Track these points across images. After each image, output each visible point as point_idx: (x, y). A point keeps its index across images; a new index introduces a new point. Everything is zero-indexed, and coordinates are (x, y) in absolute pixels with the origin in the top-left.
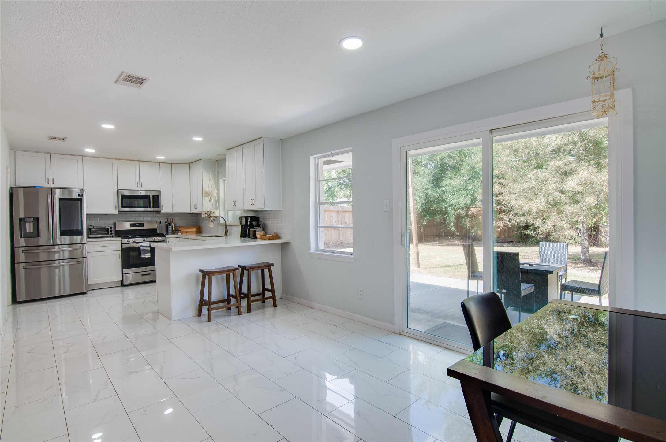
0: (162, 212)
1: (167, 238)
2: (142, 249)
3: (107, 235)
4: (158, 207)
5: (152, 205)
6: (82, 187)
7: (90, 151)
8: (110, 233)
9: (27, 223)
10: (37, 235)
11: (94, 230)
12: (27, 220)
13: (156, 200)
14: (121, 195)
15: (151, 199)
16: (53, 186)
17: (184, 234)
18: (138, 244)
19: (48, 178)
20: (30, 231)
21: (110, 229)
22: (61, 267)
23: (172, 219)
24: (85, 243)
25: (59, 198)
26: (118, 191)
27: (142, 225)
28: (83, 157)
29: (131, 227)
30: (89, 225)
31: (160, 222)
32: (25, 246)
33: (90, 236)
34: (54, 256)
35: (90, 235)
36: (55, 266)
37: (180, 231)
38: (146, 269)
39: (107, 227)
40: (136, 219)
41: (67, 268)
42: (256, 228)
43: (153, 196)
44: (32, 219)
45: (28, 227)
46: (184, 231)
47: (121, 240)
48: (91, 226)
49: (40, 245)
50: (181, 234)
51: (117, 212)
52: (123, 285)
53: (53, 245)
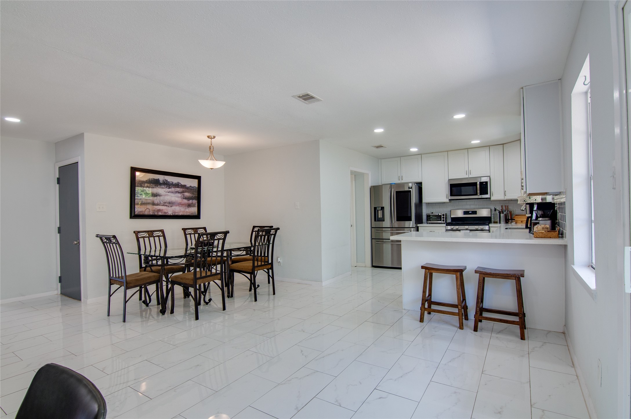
0: (493, 198)
1: (492, 227)
3: (440, 222)
4: (487, 193)
5: (479, 192)
6: (420, 181)
7: (414, 150)
8: (442, 220)
10: (383, 220)
11: (431, 217)
13: (484, 188)
14: (450, 185)
15: (478, 186)
16: (402, 182)
19: (399, 176)
20: (381, 216)
21: (442, 216)
24: (413, 228)
25: (396, 192)
26: (449, 181)
27: (475, 213)
28: (421, 155)
29: (464, 214)
30: (427, 213)
31: (495, 210)
32: (375, 227)
35: (429, 220)
39: (440, 214)
40: (471, 207)
42: (541, 219)
43: (480, 183)
45: (379, 213)
47: (446, 227)
48: (430, 213)
49: (384, 227)
50: (516, 223)
51: (448, 200)
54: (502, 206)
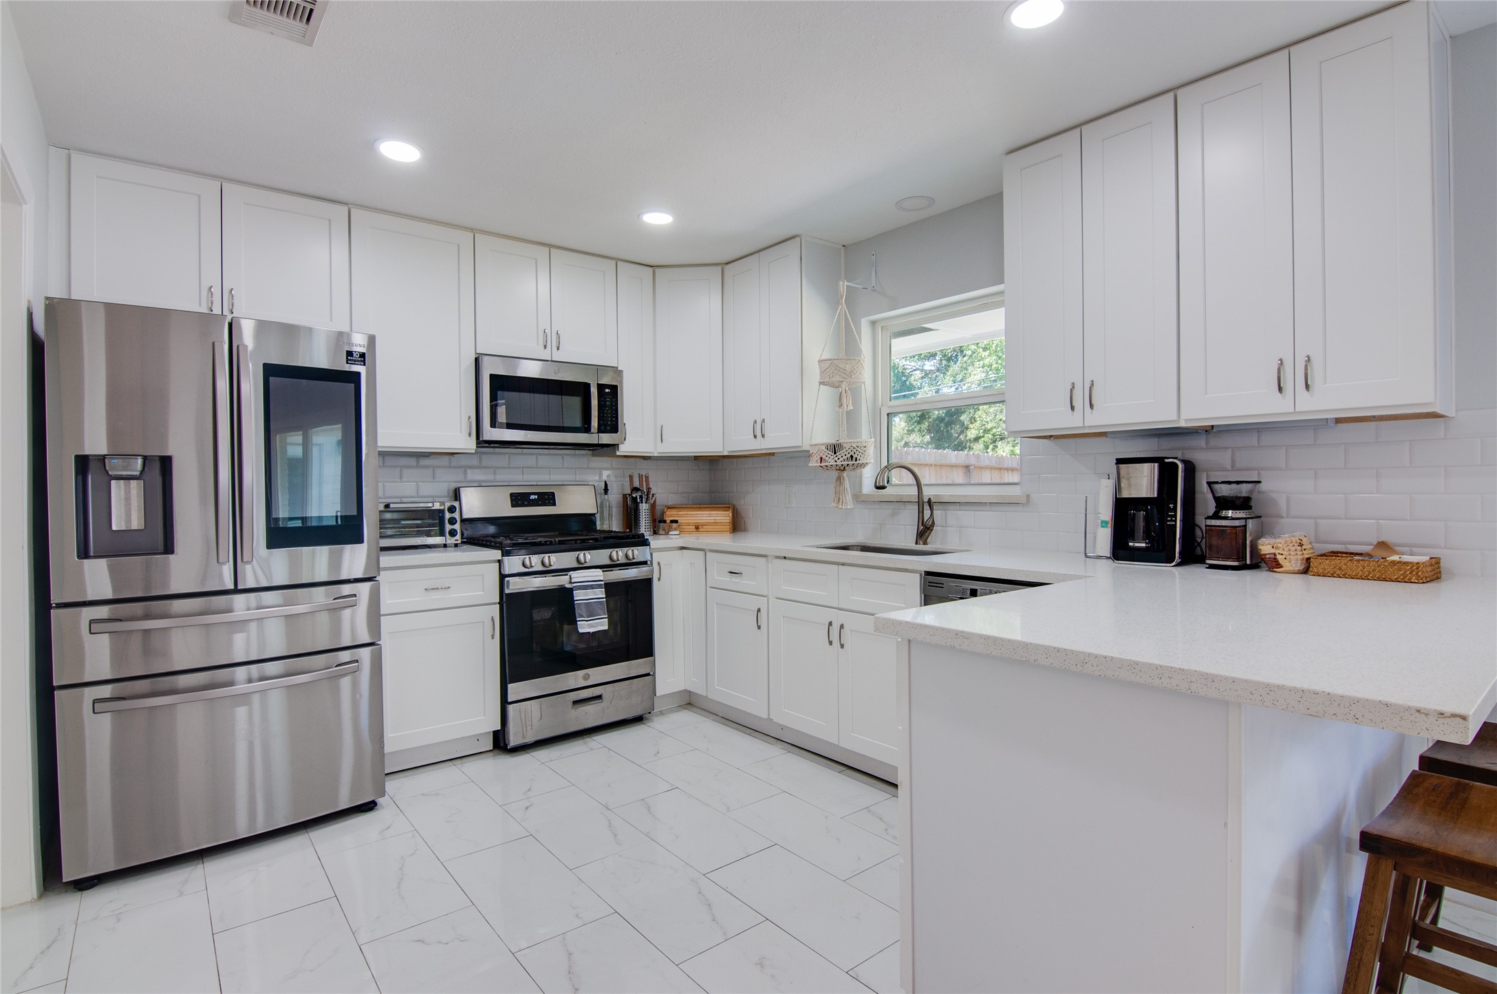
0: (624, 449)
1: (659, 549)
2: (579, 595)
3: (440, 540)
4: (615, 429)
5: (595, 423)
8: (447, 531)
9: (113, 482)
10: (161, 548)
11: (388, 517)
12: (114, 466)
13: (608, 404)
14: (492, 376)
15: (594, 399)
17: (690, 532)
18: (562, 580)
20: (129, 520)
21: (448, 515)
22: (256, 698)
23: (647, 478)
24: (369, 578)
26: (477, 360)
27: (547, 498)
29: (513, 506)
31: (606, 490)
32: (109, 596)
34: (230, 643)
37: (676, 522)
38: (586, 677)
39: (437, 506)
41: (276, 700)
43: (598, 386)
44: (140, 461)
45: (119, 501)
46: (688, 524)
47: (499, 561)
49: (174, 589)
50: (680, 533)
51: (474, 446)
52: (506, 745)
53: (236, 591)
54: (631, 477)
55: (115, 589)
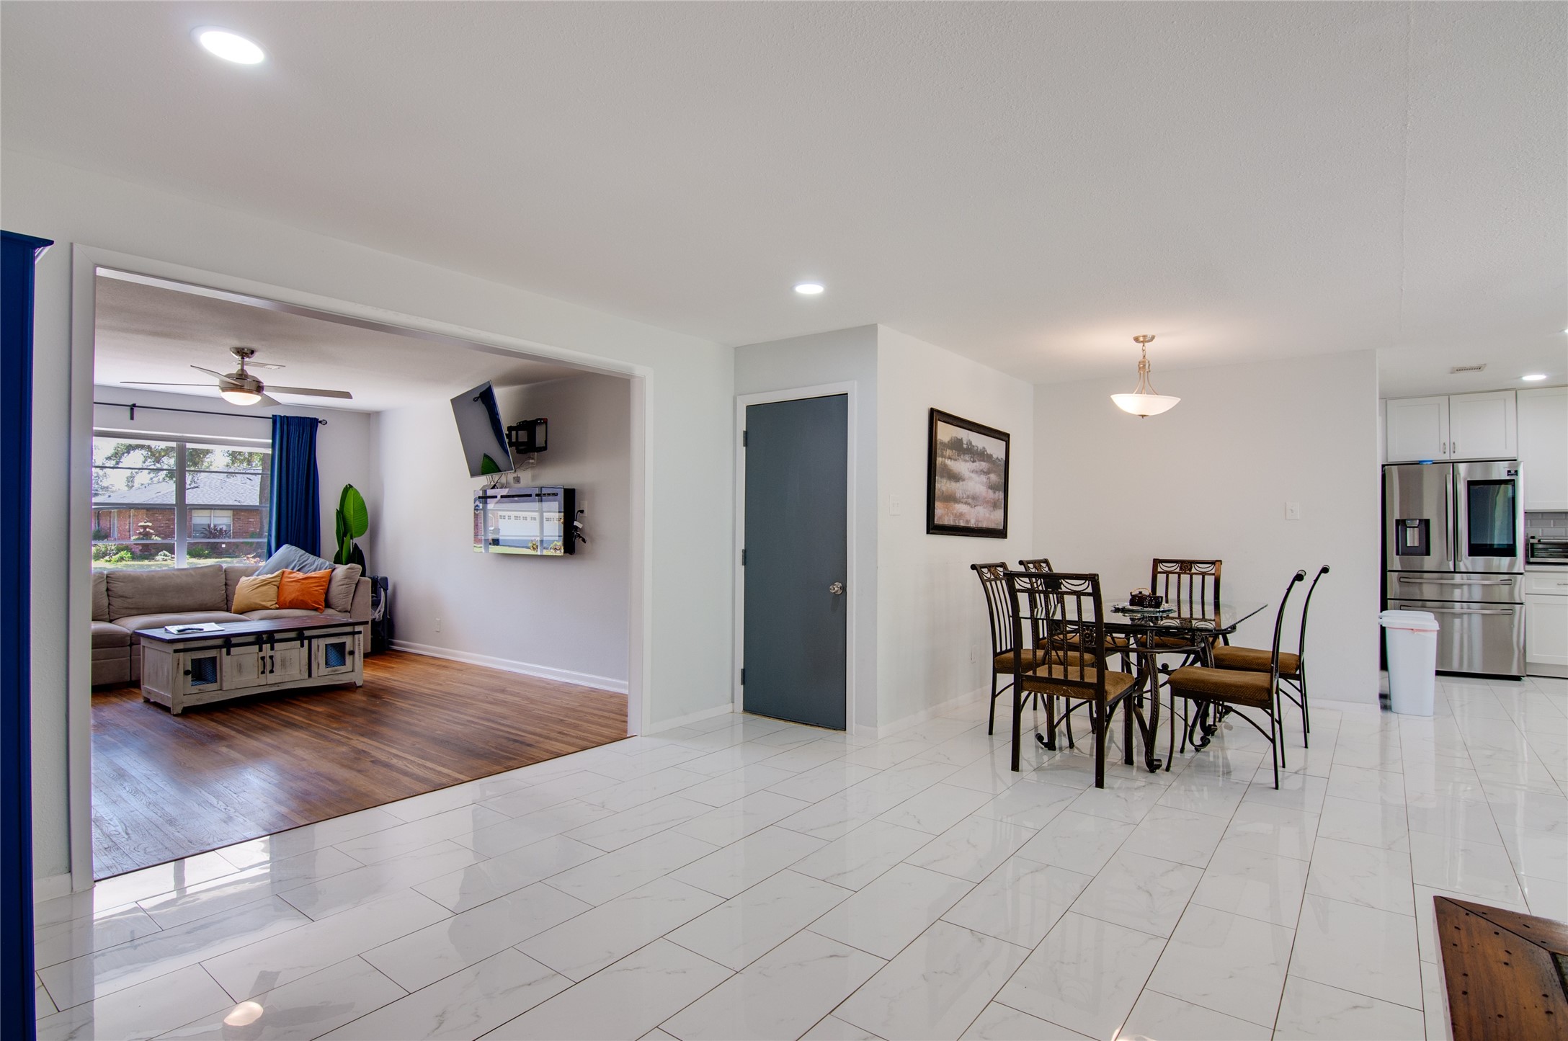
6: (1515, 456)
7: (1534, 378)
9: (1408, 529)
10: (1425, 552)
11: (1540, 546)
12: (1409, 523)
16: (1454, 457)
19: (1444, 444)
20: (1414, 543)
22: (1465, 617)
24: (1521, 574)
25: (1468, 481)
28: (1516, 391)
30: (1530, 536)
32: (1400, 569)
33: (1532, 560)
34: (1452, 593)
35: (1533, 556)
36: (1453, 614)
41: (1477, 621)
44: (1418, 521)
45: (1410, 536)
48: (1533, 537)
49: (1426, 569)
53: (1455, 572)
55: (1402, 567)
